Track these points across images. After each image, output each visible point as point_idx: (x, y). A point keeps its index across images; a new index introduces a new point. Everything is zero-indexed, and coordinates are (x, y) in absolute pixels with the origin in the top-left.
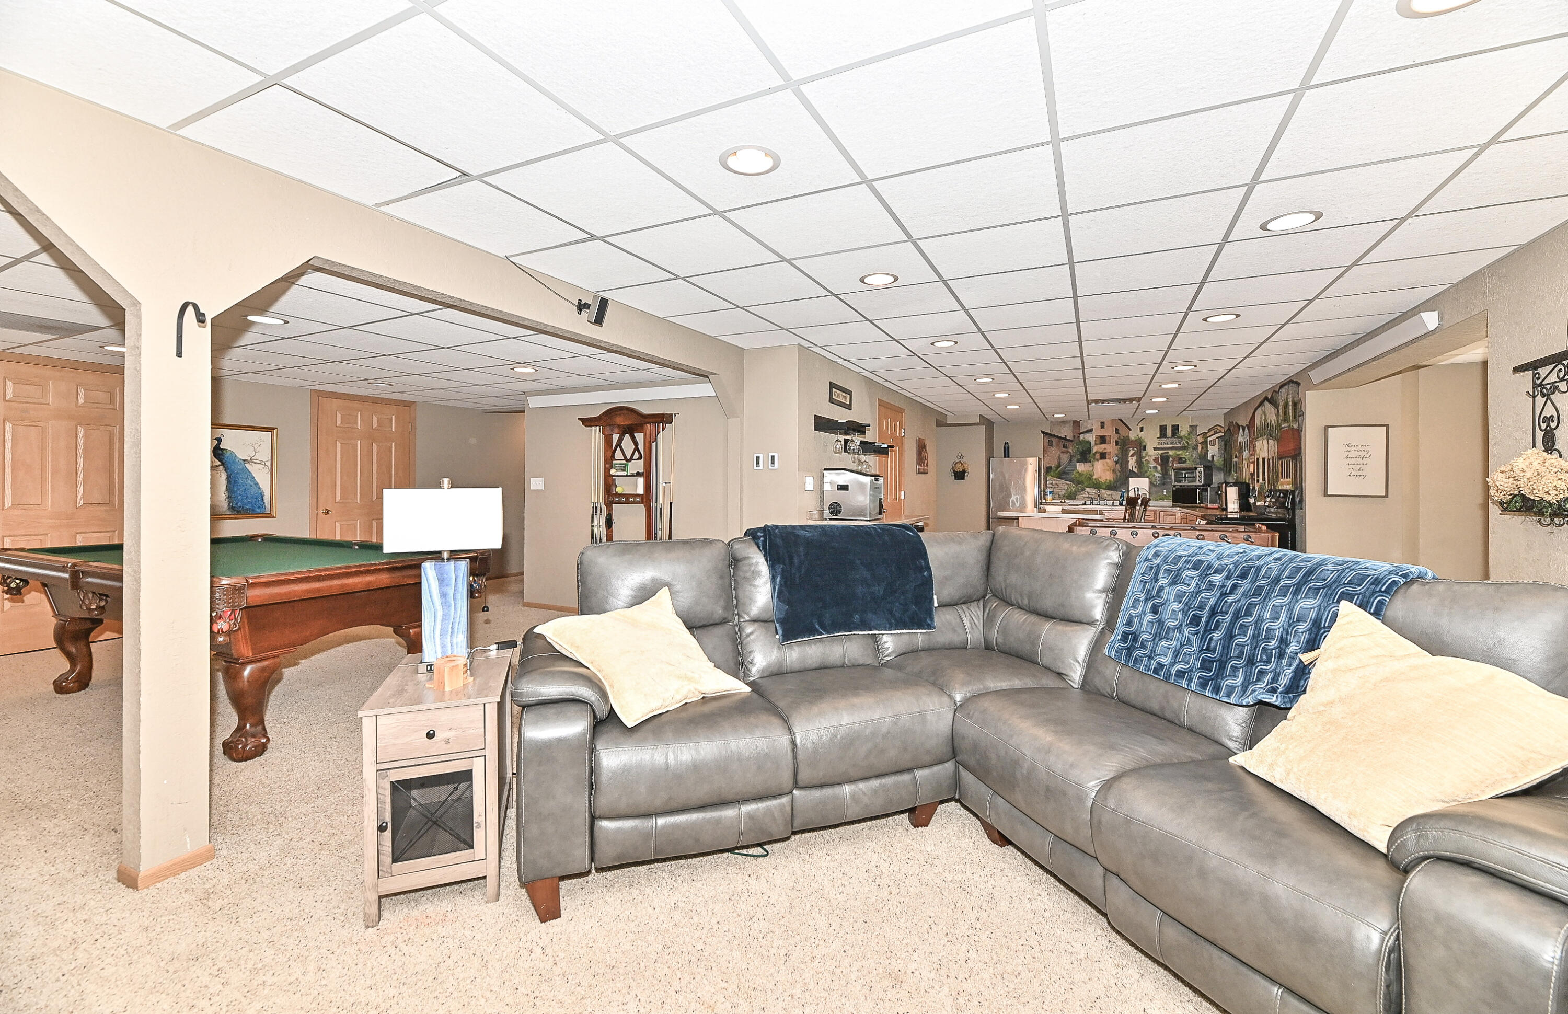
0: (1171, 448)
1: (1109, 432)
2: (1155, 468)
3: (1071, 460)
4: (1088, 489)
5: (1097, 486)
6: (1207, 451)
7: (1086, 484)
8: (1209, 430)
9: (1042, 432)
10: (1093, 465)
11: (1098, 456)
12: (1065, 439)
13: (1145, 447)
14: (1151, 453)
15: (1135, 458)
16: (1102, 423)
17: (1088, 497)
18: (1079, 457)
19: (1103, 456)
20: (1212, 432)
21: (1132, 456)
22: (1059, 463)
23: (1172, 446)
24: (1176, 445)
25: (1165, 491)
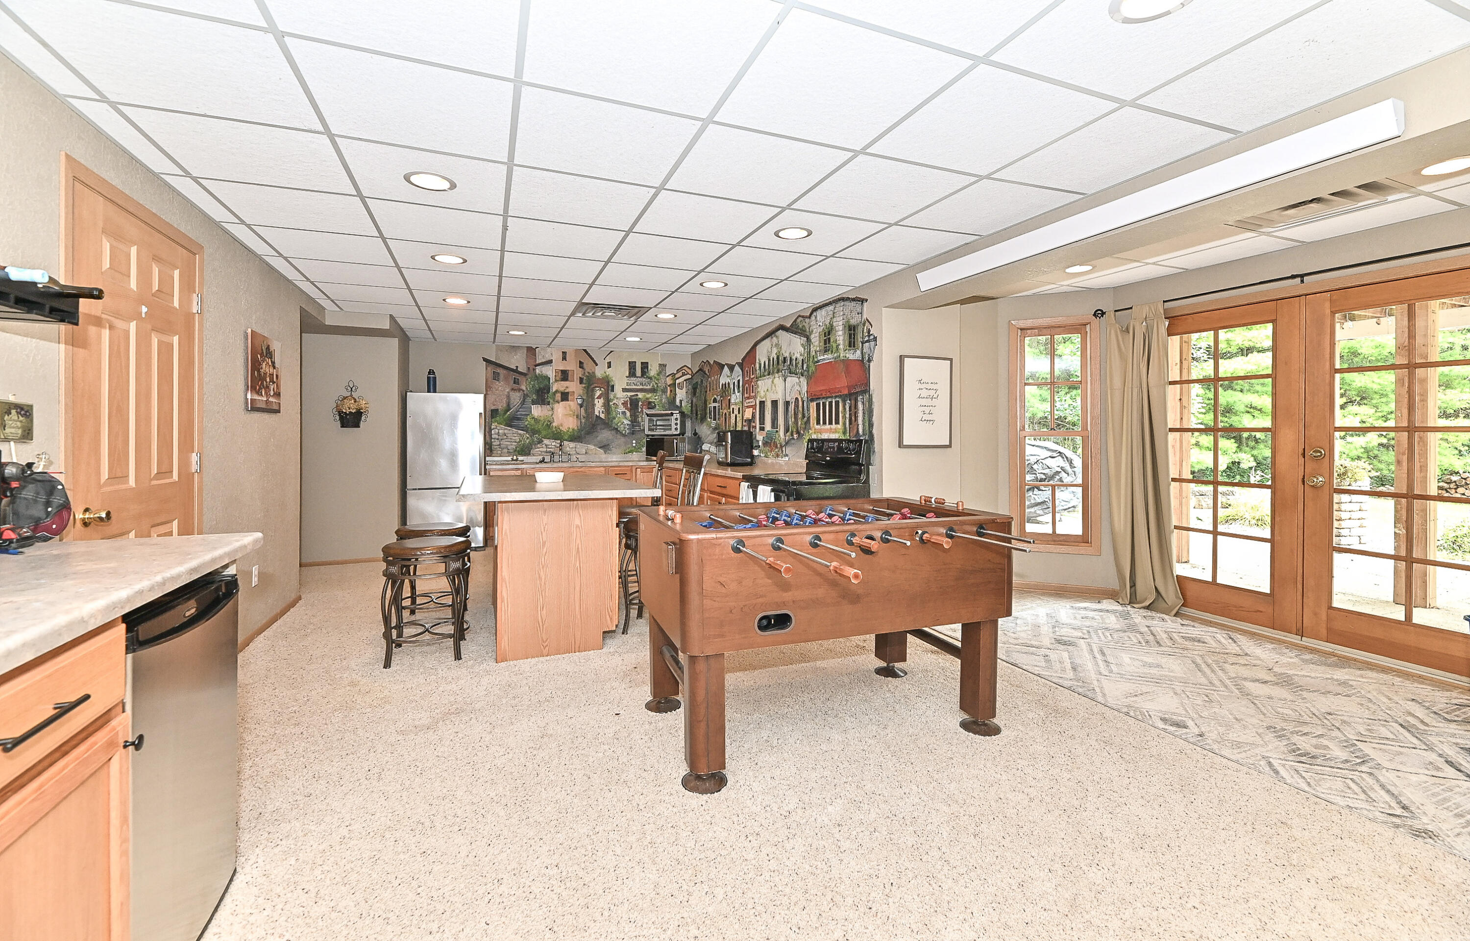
0: (641, 390)
1: (571, 365)
2: (624, 413)
3: (524, 401)
4: (546, 441)
5: (557, 435)
6: (676, 394)
7: (544, 433)
8: (678, 371)
9: (485, 360)
10: (552, 409)
11: (558, 396)
12: (516, 371)
13: (613, 387)
14: (620, 396)
15: (602, 401)
16: (564, 353)
17: (546, 452)
18: (534, 397)
19: (565, 396)
20: (680, 374)
21: (599, 397)
22: (508, 405)
23: (641, 387)
24: (645, 387)
25: (634, 442)
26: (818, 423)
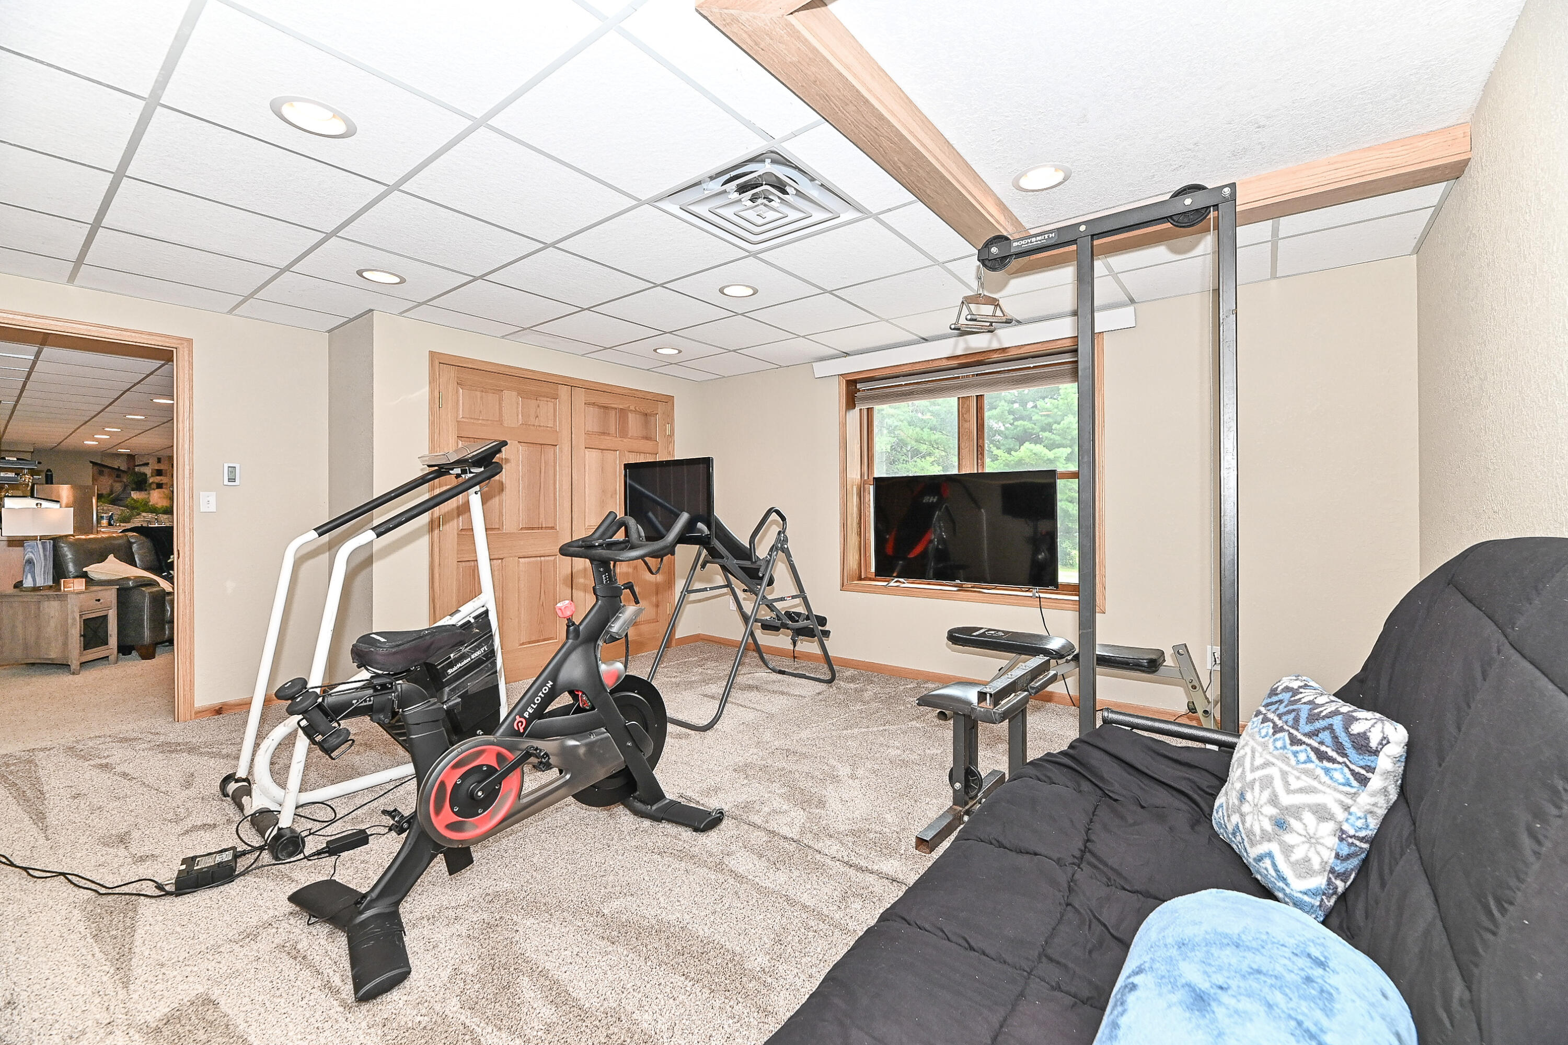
1: (164, 467)
3: (125, 488)
4: (144, 514)
5: (153, 511)
7: (142, 509)
9: (91, 462)
10: (149, 494)
11: (154, 486)
12: (118, 469)
16: (158, 459)
18: (134, 486)
19: (159, 486)
22: (112, 491)
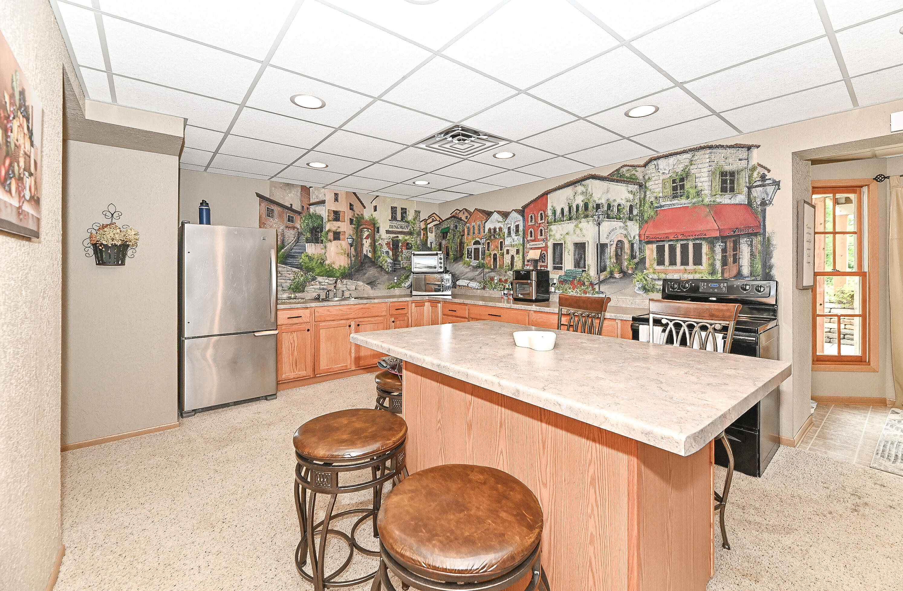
0: (401, 233)
1: (342, 207)
2: (387, 253)
3: (298, 238)
4: (320, 279)
5: (329, 273)
6: (427, 237)
7: (317, 271)
8: (429, 217)
9: (258, 195)
10: (325, 247)
11: (331, 236)
12: (290, 209)
13: (378, 228)
14: (384, 237)
15: (369, 241)
16: (336, 195)
17: (320, 289)
18: (309, 235)
19: (337, 236)
20: (431, 220)
21: (367, 238)
22: (283, 242)
23: (401, 230)
24: (404, 230)
25: (396, 278)
26: (661, 262)
